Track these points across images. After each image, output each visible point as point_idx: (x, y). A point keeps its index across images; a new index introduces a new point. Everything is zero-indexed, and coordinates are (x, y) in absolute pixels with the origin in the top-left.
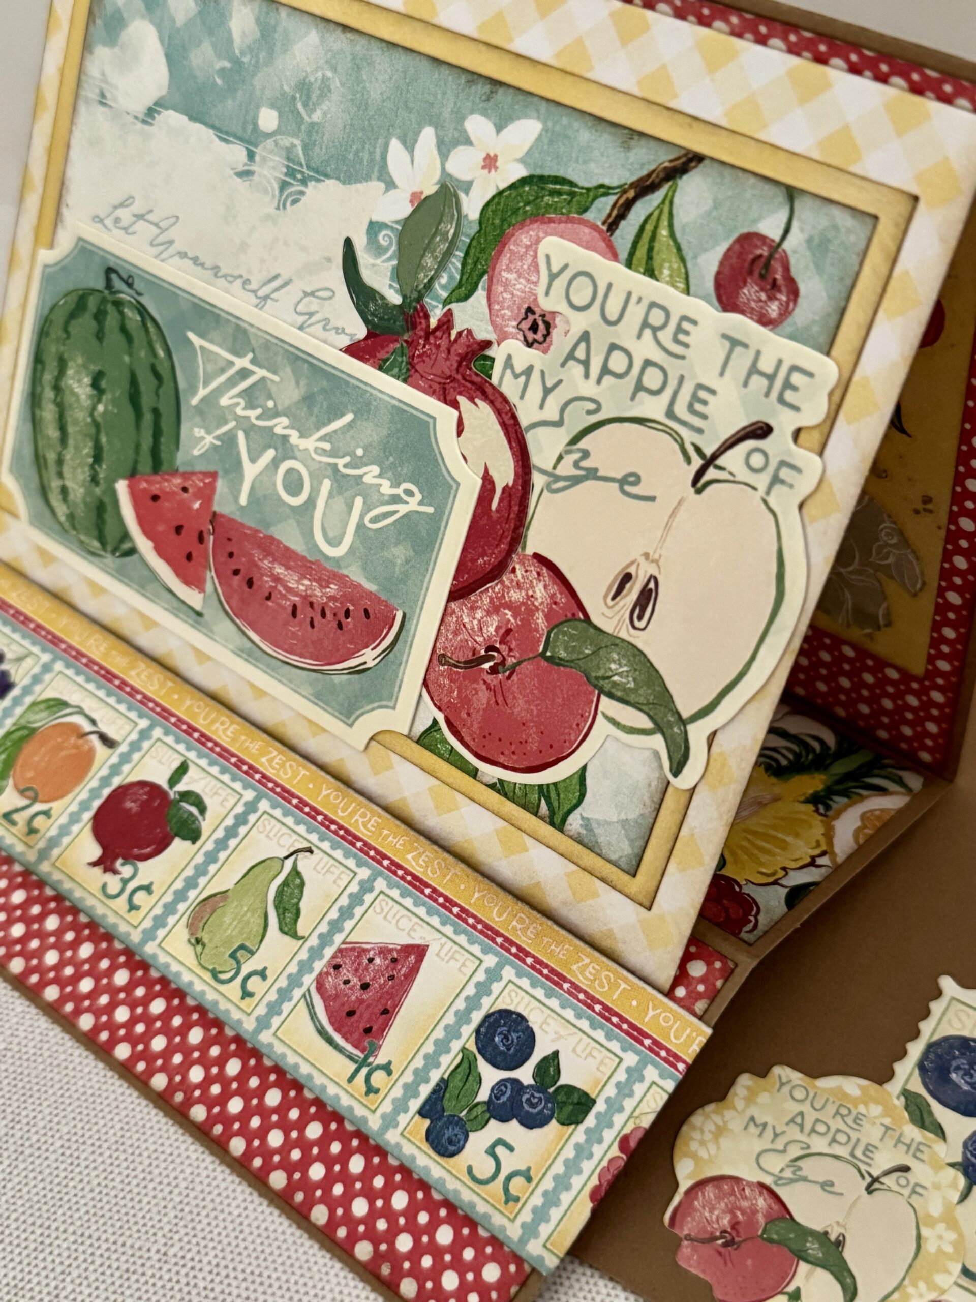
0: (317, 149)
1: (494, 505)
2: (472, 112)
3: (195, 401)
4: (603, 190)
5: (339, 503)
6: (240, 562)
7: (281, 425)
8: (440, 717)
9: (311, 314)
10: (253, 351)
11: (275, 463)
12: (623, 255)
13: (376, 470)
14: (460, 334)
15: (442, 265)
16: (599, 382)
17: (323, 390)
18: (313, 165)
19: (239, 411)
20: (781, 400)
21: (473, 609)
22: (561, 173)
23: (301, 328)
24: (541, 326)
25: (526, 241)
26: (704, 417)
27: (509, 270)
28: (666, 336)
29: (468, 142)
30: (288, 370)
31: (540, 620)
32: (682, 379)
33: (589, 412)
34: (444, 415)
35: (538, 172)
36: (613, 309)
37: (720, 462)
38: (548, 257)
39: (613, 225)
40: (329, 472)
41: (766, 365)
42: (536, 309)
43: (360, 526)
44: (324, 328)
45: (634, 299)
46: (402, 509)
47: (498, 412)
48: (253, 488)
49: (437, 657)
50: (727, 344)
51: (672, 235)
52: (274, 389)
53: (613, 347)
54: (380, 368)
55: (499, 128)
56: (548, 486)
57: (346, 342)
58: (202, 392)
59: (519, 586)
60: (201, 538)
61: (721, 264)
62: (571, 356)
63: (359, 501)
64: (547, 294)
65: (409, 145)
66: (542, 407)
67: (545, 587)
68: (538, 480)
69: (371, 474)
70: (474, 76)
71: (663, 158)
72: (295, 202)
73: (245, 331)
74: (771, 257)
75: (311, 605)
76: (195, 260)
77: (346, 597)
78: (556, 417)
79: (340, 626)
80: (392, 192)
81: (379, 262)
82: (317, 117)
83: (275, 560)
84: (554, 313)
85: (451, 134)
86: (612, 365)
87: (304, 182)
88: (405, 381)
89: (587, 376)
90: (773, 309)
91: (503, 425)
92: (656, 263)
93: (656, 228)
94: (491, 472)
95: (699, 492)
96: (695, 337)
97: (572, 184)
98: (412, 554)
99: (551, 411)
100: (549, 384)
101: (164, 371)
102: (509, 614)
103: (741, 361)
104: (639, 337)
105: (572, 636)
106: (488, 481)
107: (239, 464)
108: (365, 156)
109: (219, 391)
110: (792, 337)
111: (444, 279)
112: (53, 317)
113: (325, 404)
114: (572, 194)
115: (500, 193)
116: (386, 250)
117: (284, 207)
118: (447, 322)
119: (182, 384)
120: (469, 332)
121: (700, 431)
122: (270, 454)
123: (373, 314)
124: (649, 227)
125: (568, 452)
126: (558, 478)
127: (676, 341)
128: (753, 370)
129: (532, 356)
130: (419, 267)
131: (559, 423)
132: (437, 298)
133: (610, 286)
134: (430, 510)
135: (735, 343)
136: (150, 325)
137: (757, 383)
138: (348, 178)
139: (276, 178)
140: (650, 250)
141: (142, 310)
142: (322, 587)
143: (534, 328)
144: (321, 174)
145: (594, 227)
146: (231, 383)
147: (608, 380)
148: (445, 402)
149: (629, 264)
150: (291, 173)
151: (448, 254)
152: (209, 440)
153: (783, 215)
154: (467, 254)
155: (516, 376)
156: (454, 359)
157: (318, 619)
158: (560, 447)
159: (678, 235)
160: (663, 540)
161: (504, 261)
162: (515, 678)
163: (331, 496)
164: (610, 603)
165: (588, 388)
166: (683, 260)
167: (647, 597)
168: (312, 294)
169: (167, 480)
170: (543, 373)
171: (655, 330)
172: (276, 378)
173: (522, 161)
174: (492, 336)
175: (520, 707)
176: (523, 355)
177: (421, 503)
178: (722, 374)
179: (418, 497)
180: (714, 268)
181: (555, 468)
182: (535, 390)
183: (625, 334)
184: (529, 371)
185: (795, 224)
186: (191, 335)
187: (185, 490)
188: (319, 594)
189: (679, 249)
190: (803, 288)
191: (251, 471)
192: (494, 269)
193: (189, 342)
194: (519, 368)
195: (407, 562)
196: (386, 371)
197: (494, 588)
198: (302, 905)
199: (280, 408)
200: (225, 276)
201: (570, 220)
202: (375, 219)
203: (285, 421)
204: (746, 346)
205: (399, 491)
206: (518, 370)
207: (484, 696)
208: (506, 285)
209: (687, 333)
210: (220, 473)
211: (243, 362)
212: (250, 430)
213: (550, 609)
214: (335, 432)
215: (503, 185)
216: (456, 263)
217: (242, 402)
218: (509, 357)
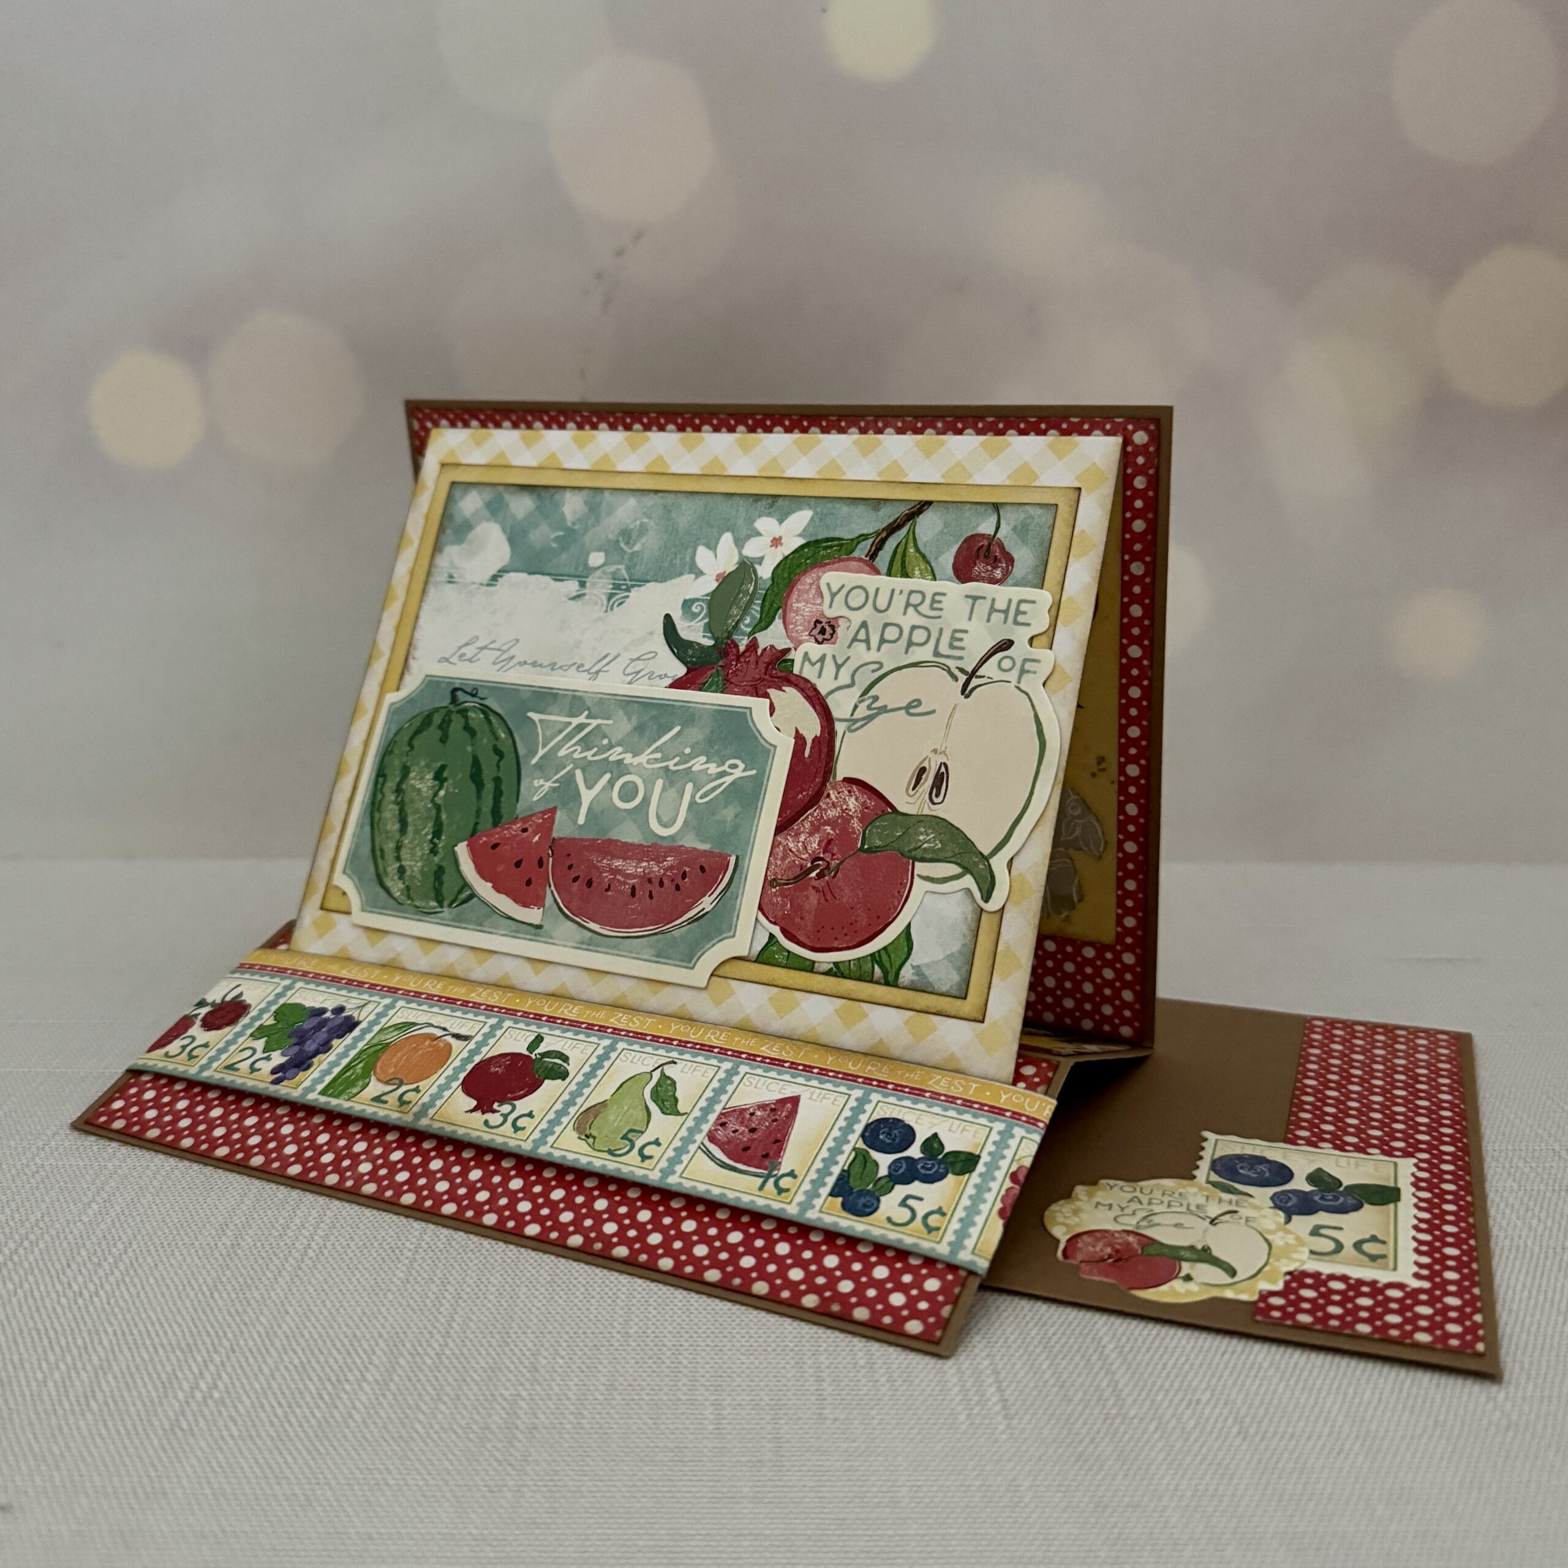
0: (638, 568)
1: (807, 753)
2: (760, 516)
3: (534, 761)
4: (864, 537)
5: (672, 793)
6: (581, 871)
7: (615, 754)
8: (776, 930)
9: (638, 672)
10: (588, 709)
11: (611, 783)
12: (884, 570)
13: (703, 759)
14: (765, 650)
15: (746, 611)
16: (879, 649)
17: (654, 718)
18: (635, 577)
19: (576, 756)
20: (1016, 622)
21: (797, 835)
22: (831, 535)
23: (630, 683)
24: (829, 630)
25: (809, 580)
26: (962, 649)
27: (798, 601)
28: (925, 609)
29: (759, 534)
30: (621, 713)
31: (856, 824)
32: (941, 630)
33: (874, 671)
34: (757, 706)
35: (813, 539)
36: (882, 602)
37: (978, 674)
38: (828, 585)
39: (873, 555)
40: (662, 773)
41: (1001, 605)
42: (824, 620)
43: (692, 803)
44: (649, 679)
45: (897, 592)
46: (728, 780)
47: (802, 691)
48: (590, 809)
49: (769, 883)
50: (970, 601)
51: (917, 550)
52: (607, 731)
53: (886, 625)
54: (700, 690)
55: (781, 521)
56: (849, 730)
57: (669, 681)
58: (541, 752)
59: (834, 805)
60: (541, 863)
61: (956, 557)
62: (855, 639)
63: (689, 787)
64: (831, 606)
65: (712, 546)
66: (836, 678)
67: (857, 799)
68: (840, 727)
69: (698, 764)
70: (758, 497)
71: (904, 509)
72: (619, 605)
73: (581, 697)
74: (989, 545)
75: (650, 881)
76: (534, 664)
77: (683, 863)
78: (849, 681)
79: (678, 888)
80: (701, 579)
81: (693, 623)
82: (637, 548)
83: (614, 857)
84: (836, 618)
85: (745, 532)
86: (887, 636)
87: (628, 590)
88: (722, 692)
89: (869, 648)
90: (998, 573)
91: (808, 698)
92: (909, 569)
93: (905, 549)
94: (801, 732)
95: (967, 697)
96: (946, 603)
97: (839, 539)
98: (739, 809)
99: (844, 678)
100: (840, 662)
101: (506, 748)
102: (828, 829)
103: (983, 607)
104: (905, 614)
105: (884, 828)
106: (799, 739)
107: (577, 795)
108: (678, 561)
109: (559, 746)
110: (1015, 585)
111: (748, 621)
112: (397, 738)
113: (655, 727)
114: (841, 545)
115: (786, 558)
116: (700, 613)
117: (612, 609)
118: (753, 645)
119: (522, 751)
120: (772, 647)
121: (961, 658)
122: (608, 776)
123: (692, 657)
124: (900, 550)
125: (860, 702)
126: (857, 721)
127: (932, 608)
128: (993, 610)
129: (825, 648)
130: (728, 616)
131: (852, 685)
132: (744, 634)
133: (877, 590)
134: (754, 772)
135: (975, 598)
136: (492, 718)
137: (997, 617)
138: (664, 579)
139: (605, 594)
140: (903, 563)
141: (486, 710)
142: (658, 862)
143: (823, 631)
144: (642, 581)
145: (860, 560)
146: (569, 737)
147: (885, 646)
148: (758, 696)
149: (889, 574)
150: (617, 587)
151: (750, 602)
152: (548, 784)
153: (993, 519)
154: (764, 600)
155: (813, 664)
156: (762, 666)
157: (656, 889)
158: (855, 700)
159: (922, 550)
160: (946, 735)
161: (794, 596)
162: (839, 874)
163: (664, 790)
164: (911, 792)
165: (873, 655)
166: (928, 563)
167: (941, 779)
168: (638, 659)
169: (507, 829)
170: (834, 657)
171: (915, 606)
172: (610, 722)
173: (800, 535)
174: (791, 645)
175: (846, 895)
176: (815, 650)
177: (744, 770)
178: (970, 619)
179: (742, 766)
180: (951, 561)
181: (852, 715)
182: (830, 667)
183: (895, 614)
184: (822, 659)
185: (1002, 522)
186: (531, 714)
187: (525, 830)
188: (656, 869)
189: (924, 557)
190: (1015, 556)
191: (587, 797)
192: (786, 605)
193: (530, 719)
194: (814, 658)
195: (736, 817)
196: (706, 691)
197: (813, 813)
198: (677, 1094)
199: (614, 742)
200: (561, 667)
201: (841, 560)
202: (687, 597)
203: (619, 749)
204: (984, 598)
205: (725, 768)
206: (814, 660)
207: (813, 898)
208: (797, 612)
209: (940, 602)
210: (559, 806)
211: (582, 719)
212: (585, 766)
213: (862, 812)
214: (665, 743)
215: (787, 553)
216: (756, 608)
217: (579, 748)
218: (806, 654)
